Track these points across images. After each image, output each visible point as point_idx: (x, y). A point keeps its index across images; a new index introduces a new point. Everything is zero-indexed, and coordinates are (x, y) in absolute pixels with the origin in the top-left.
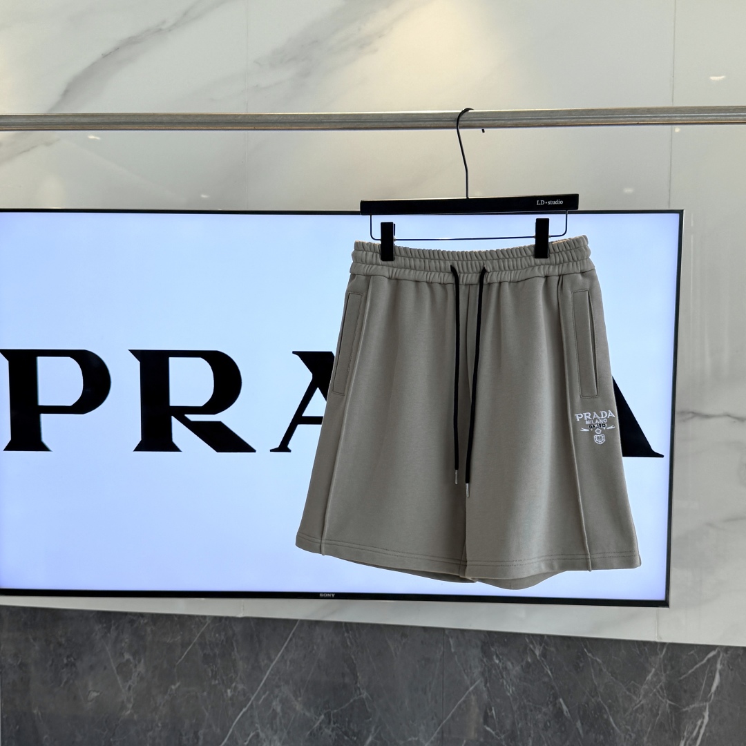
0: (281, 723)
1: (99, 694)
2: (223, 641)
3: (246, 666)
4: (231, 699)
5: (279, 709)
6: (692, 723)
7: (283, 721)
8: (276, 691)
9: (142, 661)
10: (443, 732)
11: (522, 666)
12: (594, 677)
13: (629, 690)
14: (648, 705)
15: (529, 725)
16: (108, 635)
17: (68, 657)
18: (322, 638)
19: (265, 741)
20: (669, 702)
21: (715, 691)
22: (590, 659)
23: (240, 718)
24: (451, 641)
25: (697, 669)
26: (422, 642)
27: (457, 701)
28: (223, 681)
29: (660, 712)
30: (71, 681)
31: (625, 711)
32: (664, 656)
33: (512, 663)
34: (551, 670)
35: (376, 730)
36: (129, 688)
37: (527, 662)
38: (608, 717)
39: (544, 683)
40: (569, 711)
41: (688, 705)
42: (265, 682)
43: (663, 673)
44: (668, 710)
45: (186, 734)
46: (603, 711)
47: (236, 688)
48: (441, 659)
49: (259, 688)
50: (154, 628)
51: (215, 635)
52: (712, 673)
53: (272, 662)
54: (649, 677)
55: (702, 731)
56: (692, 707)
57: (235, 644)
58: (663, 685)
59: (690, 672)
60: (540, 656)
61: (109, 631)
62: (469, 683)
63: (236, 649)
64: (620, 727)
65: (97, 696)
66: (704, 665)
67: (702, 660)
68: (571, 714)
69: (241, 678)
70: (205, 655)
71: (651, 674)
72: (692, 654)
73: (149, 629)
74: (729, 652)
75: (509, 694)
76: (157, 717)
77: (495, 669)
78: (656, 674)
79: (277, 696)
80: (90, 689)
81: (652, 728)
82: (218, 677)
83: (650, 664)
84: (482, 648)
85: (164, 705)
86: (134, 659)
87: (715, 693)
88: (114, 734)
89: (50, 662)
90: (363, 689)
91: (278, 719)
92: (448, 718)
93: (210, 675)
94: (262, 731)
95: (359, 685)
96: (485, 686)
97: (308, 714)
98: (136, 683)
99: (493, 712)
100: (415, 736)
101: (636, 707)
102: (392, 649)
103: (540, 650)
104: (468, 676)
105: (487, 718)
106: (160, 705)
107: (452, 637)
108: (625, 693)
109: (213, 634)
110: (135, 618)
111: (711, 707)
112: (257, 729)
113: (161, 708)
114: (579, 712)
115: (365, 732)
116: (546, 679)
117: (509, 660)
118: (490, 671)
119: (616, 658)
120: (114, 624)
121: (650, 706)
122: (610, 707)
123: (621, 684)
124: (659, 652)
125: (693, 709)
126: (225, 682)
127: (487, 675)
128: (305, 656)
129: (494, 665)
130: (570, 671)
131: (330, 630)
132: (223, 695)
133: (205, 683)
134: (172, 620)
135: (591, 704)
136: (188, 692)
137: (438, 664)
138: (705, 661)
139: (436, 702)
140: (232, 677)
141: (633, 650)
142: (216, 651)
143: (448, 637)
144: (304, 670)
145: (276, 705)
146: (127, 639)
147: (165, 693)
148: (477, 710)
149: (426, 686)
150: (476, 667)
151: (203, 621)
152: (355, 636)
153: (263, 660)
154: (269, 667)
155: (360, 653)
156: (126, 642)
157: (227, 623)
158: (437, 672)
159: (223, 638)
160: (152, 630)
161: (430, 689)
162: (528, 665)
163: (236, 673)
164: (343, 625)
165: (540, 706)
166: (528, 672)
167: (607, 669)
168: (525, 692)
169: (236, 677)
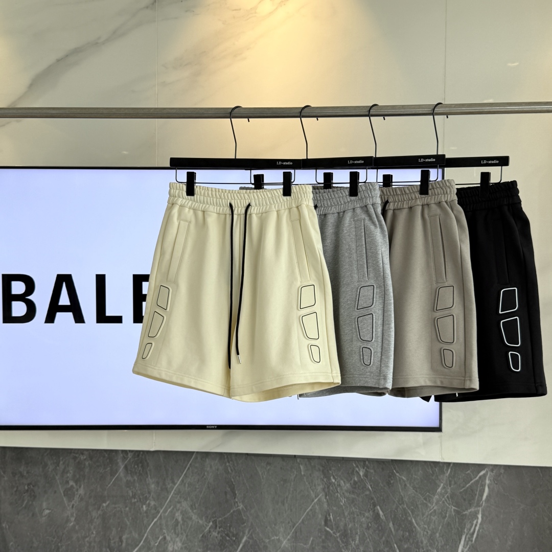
0: (181, 528)
1: (50, 511)
2: (140, 470)
3: (156, 488)
4: (146, 512)
5: (180, 519)
6: (470, 522)
7: (183, 527)
8: (178, 505)
9: (82, 486)
10: (296, 533)
11: (351, 484)
12: (401, 491)
13: (425, 499)
14: (439, 510)
15: (356, 525)
16: (58, 468)
17: (29, 485)
18: (211, 467)
19: (170, 542)
20: (453, 508)
21: (486, 499)
22: (398, 478)
23: (152, 527)
24: (302, 467)
25: (472, 484)
26: (281, 468)
27: (306, 510)
28: (140, 499)
29: (447, 515)
30: (30, 503)
31: (423, 515)
32: (449, 474)
33: (344, 482)
34: (371, 486)
35: (249, 532)
36: (73, 507)
37: (354, 481)
38: (411, 519)
39: (366, 495)
40: (384, 515)
41: (467, 509)
42: (170, 499)
43: (449, 487)
44: (453, 513)
45: (113, 539)
46: (408, 515)
47: (149, 504)
48: (294, 480)
49: (166, 504)
50: (90, 463)
51: (134, 466)
52: (483, 486)
53: (175, 484)
54: (439, 490)
55: (477, 528)
56: (469, 511)
57: (148, 472)
58: (449, 495)
59: (467, 486)
60: (363, 476)
61: (58, 466)
62: (314, 496)
63: (149, 476)
64: (419, 526)
65: (49, 513)
66: (477, 481)
67: (475, 478)
68: (385, 517)
69: (153, 497)
70: (127, 480)
71: (440, 488)
72: (469, 473)
73: (87, 463)
74: (494, 471)
75: (342, 504)
76: (92, 527)
77: (332, 486)
78: (444, 488)
79: (179, 510)
80: (44, 508)
81: (443, 526)
82: (136, 497)
83: (440, 480)
84: (323, 471)
85: (98, 518)
86: (76, 485)
87: (485, 501)
88: (61, 541)
89: (15, 489)
90: (240, 502)
91: (179, 527)
92: (300, 522)
93: (131, 495)
94: (168, 535)
95: (237, 500)
96: (326, 498)
97: (201, 522)
98: (77, 503)
99: (331, 516)
100: (277, 536)
101: (430, 512)
102: (260, 473)
103: (363, 471)
104: (313, 491)
105: (326, 521)
106: (95, 518)
107: (302, 464)
108: (423, 501)
109: (133, 465)
110: (77, 455)
111: (483, 511)
112: (164, 534)
113: (95, 520)
114: (391, 516)
115: (241, 534)
116: (368, 493)
117: (342, 479)
118: (328, 487)
119: (416, 477)
120: (62, 460)
121: (440, 510)
122: (413, 511)
123: (420, 495)
124: (446, 472)
125: (470, 512)
126: (142, 500)
127: (326, 490)
128: (199, 481)
129: (331, 483)
130: (384, 486)
131: (217, 461)
132: (140, 510)
133: (127, 501)
134: (104, 457)
135: (399, 509)
136: (115, 508)
137: (292, 483)
138: (477, 478)
139: (291, 510)
140: (146, 496)
141: (428, 470)
142: (136, 478)
143: (299, 464)
144: (198, 490)
145: (178, 516)
146: (71, 470)
147: (99, 509)
148: (320, 516)
149: (284, 499)
150: (319, 485)
151: (126, 457)
152: (234, 465)
153: (169, 484)
154: (173, 489)
155: (237, 477)
156: (70, 473)
157: (143, 457)
158: (291, 489)
159: (140, 468)
160: (89, 464)
161: (287, 502)
162: (355, 483)
163: (149, 493)
164: (226, 457)
165: (364, 512)
166: (355, 488)
167: (410, 485)
168: (353, 502)
169: (149, 497)
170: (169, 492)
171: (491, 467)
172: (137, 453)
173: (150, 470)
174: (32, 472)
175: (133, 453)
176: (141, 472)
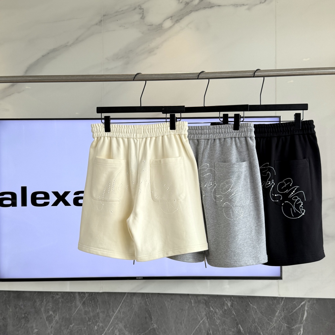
1: (38, 330)
3: (103, 315)
4: (97, 330)
5: (118, 334)
6: (296, 334)
8: (117, 326)
9: (58, 315)
11: (223, 311)
12: (253, 315)
14: (277, 326)
16: (43, 303)
17: (25, 314)
18: (137, 302)
20: (286, 325)
21: (305, 319)
22: (251, 307)
24: (192, 301)
25: (297, 310)
26: (180, 302)
27: (195, 327)
29: (282, 329)
30: (26, 325)
31: (267, 329)
32: (283, 304)
33: (219, 310)
34: (235, 312)
36: (52, 327)
38: (260, 332)
39: (232, 318)
40: (244, 330)
41: (294, 326)
42: (112, 322)
43: (283, 312)
44: (286, 328)
46: (258, 329)
47: (99, 325)
48: (188, 309)
49: (109, 325)
51: (89, 302)
52: (303, 311)
53: (114, 312)
54: (277, 314)
57: (98, 306)
58: (283, 317)
59: (294, 311)
60: (230, 306)
61: (43, 302)
62: (200, 319)
63: (99, 308)
66: (300, 308)
67: (299, 306)
68: (244, 332)
69: (101, 321)
70: (85, 311)
71: (278, 313)
72: (295, 303)
73: (60, 300)
74: (310, 302)
75: (217, 324)
77: (211, 313)
78: (280, 313)
79: (117, 328)
80: (34, 328)
82: (91, 321)
83: (277, 308)
84: (205, 304)
86: (54, 314)
87: (305, 320)
89: (16, 317)
90: (154, 324)
93: (87, 320)
95: (152, 322)
96: (207, 320)
98: (55, 325)
99: (211, 331)
101: (272, 327)
102: (167, 305)
103: (230, 303)
104: (199, 316)
106: (65, 334)
108: (267, 321)
110: (54, 296)
111: (304, 326)
114: (248, 331)
116: (233, 316)
117: (217, 308)
118: (209, 313)
119: (262, 306)
120: (45, 298)
122: (261, 328)
123: (265, 317)
124: (281, 303)
125: (296, 327)
126: (94, 323)
127: (208, 315)
128: (129, 310)
129: (210, 311)
130: (243, 312)
131: (140, 298)
132: (93, 329)
133: (85, 324)
134: (71, 296)
135: (252, 327)
136: (78, 328)
137: (187, 311)
138: (300, 306)
139: (186, 328)
140: (97, 320)
141: (270, 302)
142: (90, 309)
143: (191, 299)
144: (128, 316)
145: (117, 332)
146: (51, 305)
147: (68, 328)
148: (204, 331)
149: (182, 321)
150: (203, 312)
151: (84, 296)
152: (151, 300)
153: (111, 313)
154: (113, 315)
155: (153, 308)
156: (50, 307)
157: (95, 296)
158: (186, 315)
159: (93, 303)
160: (62, 301)
161: (183, 323)
162: (225, 310)
163: (99, 318)
164: (145, 295)
165: (231, 328)
166: (225, 314)
167: (259, 311)
168: (224, 322)
169: (99, 320)
170: (110, 318)
171: (308, 300)
172: (91, 294)
173: (99, 304)
174: (27, 306)
175: (89, 294)
176: (94, 305)
